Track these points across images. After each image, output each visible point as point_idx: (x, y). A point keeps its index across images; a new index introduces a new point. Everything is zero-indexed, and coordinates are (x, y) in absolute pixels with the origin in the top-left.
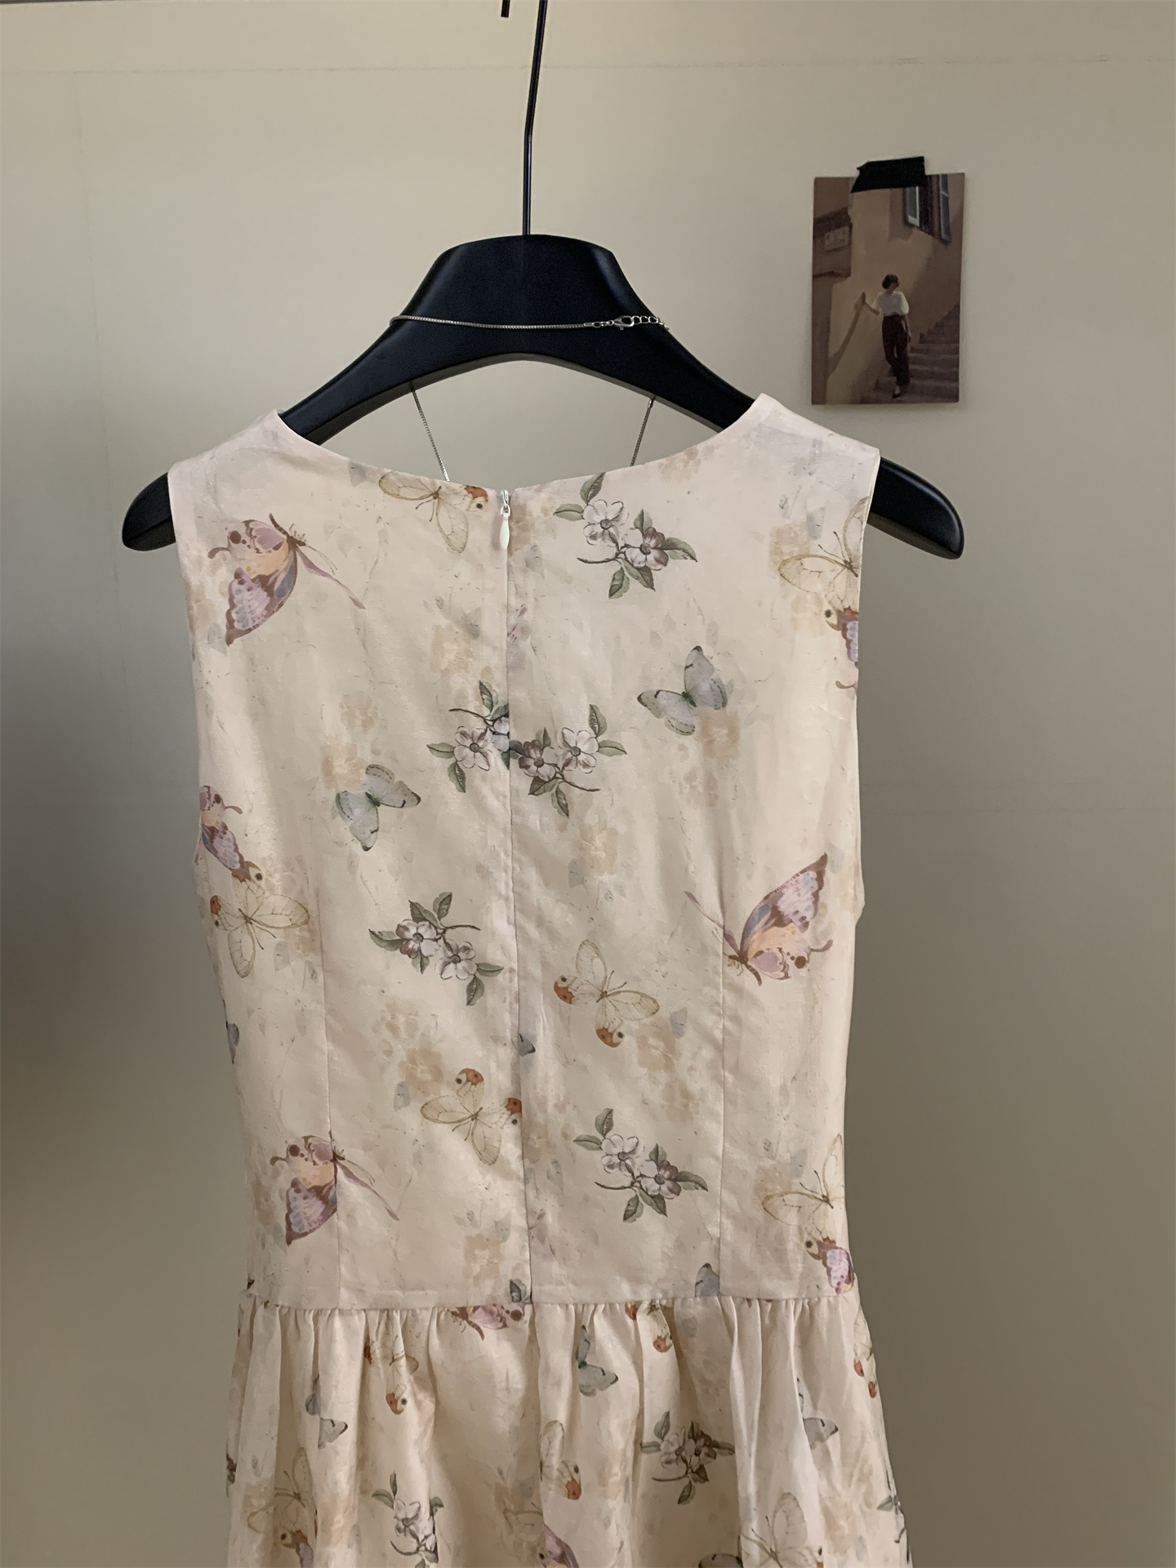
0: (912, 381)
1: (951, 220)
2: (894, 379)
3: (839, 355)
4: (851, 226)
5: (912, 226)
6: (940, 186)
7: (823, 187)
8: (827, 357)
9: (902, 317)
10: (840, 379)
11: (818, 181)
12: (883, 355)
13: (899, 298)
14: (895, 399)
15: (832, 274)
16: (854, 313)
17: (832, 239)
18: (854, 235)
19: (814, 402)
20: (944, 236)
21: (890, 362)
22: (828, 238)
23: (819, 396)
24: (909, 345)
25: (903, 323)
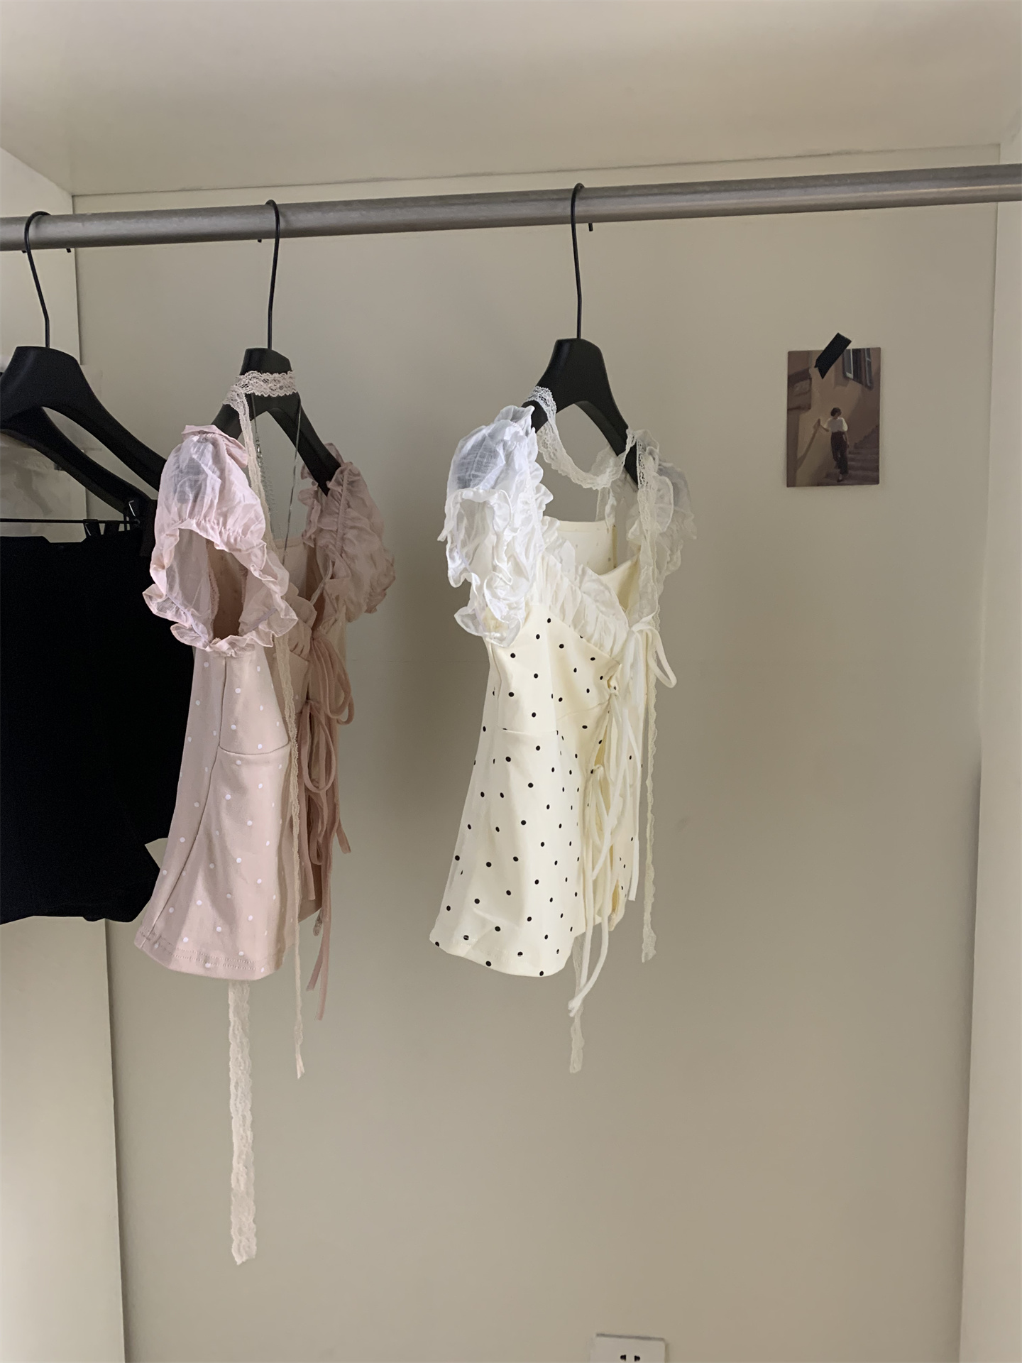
0: (850, 472)
1: (873, 374)
2: (839, 470)
3: (804, 456)
4: (811, 379)
5: (850, 379)
6: (866, 355)
7: (795, 358)
8: (796, 457)
9: (843, 433)
10: (803, 472)
11: (791, 354)
12: (831, 455)
13: (842, 423)
14: (839, 483)
15: (799, 408)
16: (813, 432)
17: (797, 389)
18: (813, 384)
19: (788, 486)
20: (869, 384)
21: (836, 460)
22: (798, 386)
23: (791, 482)
24: (848, 450)
25: (844, 438)
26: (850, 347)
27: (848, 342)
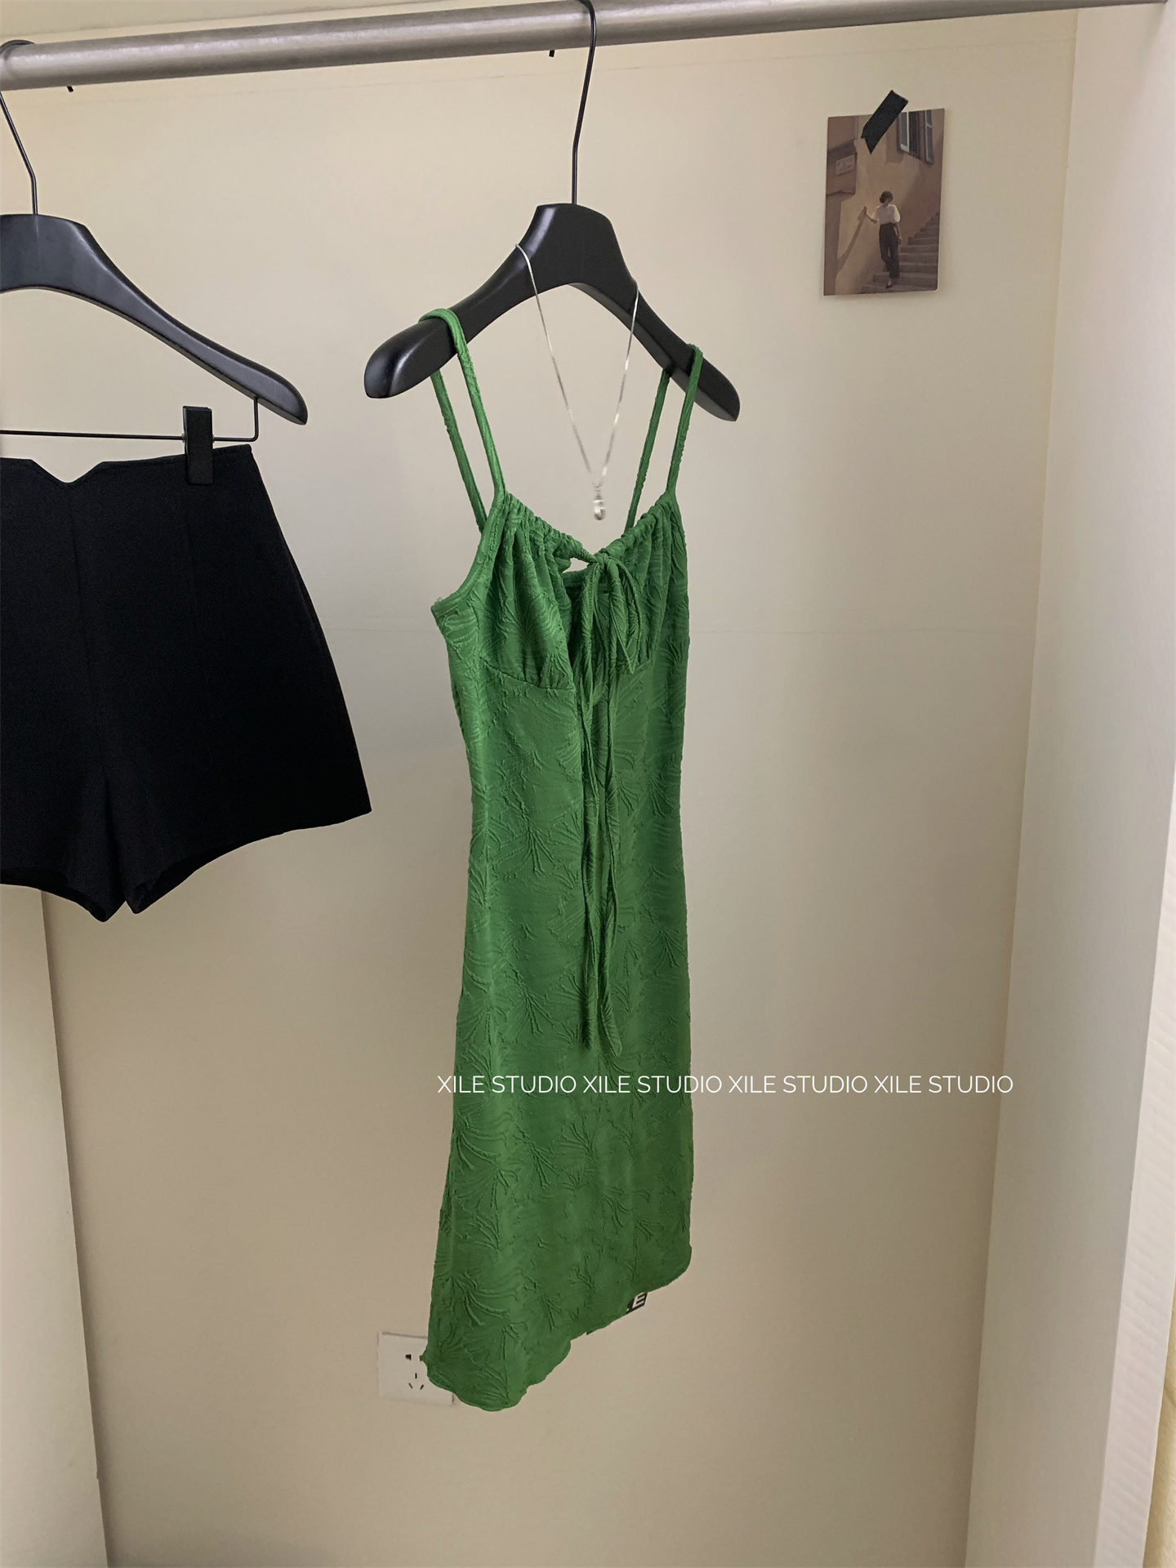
0: (901, 274)
1: (934, 144)
2: (888, 273)
3: (845, 256)
4: (856, 154)
5: (903, 152)
6: (926, 120)
7: (834, 124)
8: (836, 254)
9: (895, 224)
10: (846, 275)
11: (830, 119)
12: (879, 255)
13: (894, 211)
14: (888, 289)
15: (841, 193)
16: (858, 222)
17: (841, 164)
18: (858, 160)
19: (825, 295)
20: (928, 159)
21: (886, 262)
22: (839, 164)
23: (829, 289)
24: (900, 246)
25: (895, 229)
26: (906, 110)
27: (904, 102)
